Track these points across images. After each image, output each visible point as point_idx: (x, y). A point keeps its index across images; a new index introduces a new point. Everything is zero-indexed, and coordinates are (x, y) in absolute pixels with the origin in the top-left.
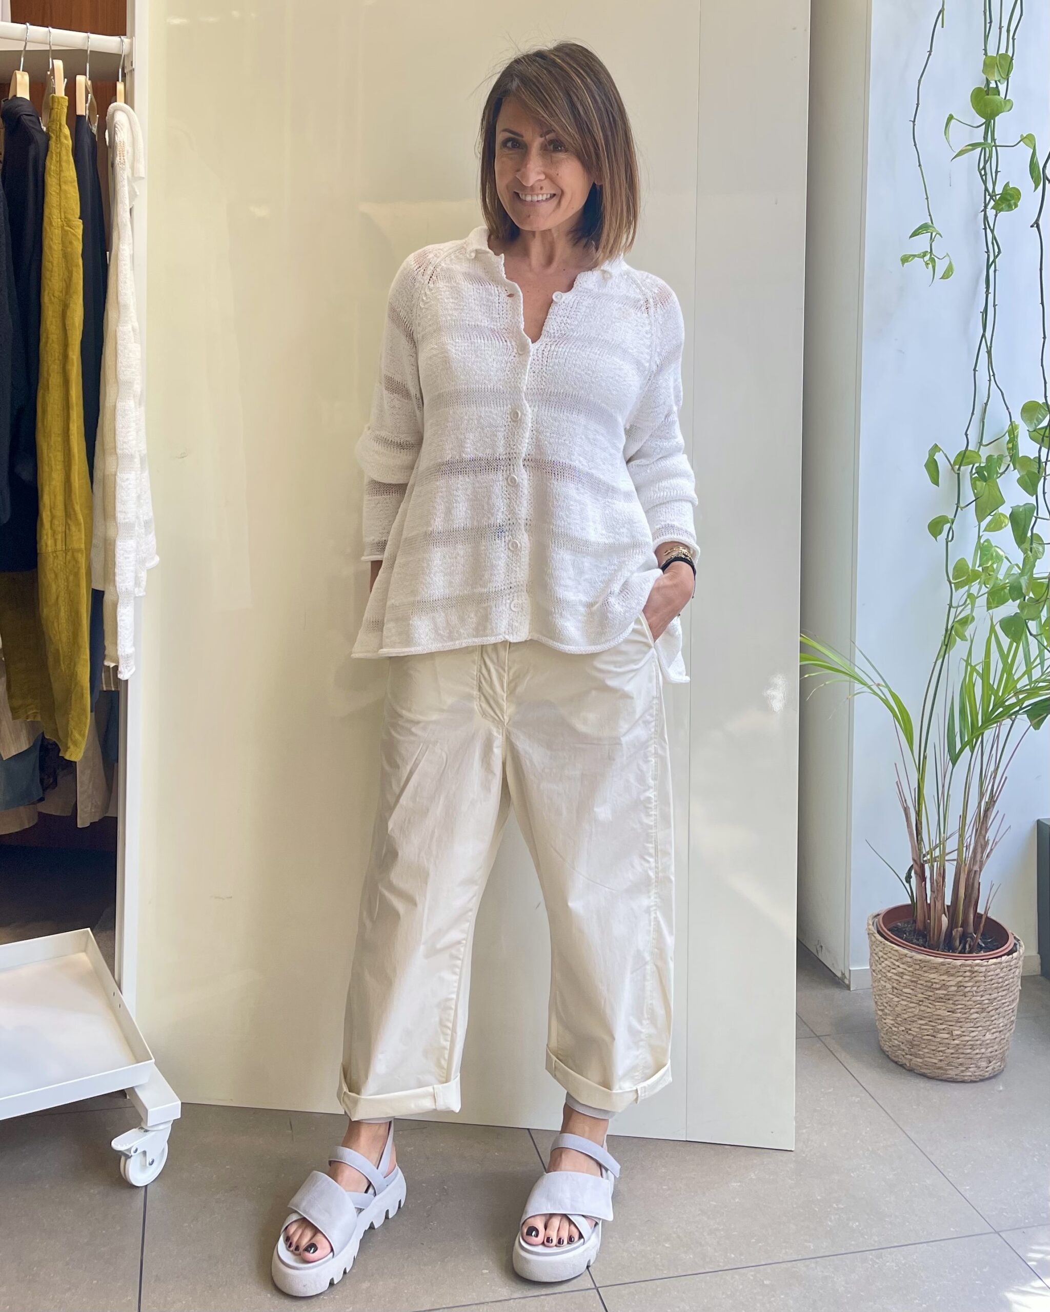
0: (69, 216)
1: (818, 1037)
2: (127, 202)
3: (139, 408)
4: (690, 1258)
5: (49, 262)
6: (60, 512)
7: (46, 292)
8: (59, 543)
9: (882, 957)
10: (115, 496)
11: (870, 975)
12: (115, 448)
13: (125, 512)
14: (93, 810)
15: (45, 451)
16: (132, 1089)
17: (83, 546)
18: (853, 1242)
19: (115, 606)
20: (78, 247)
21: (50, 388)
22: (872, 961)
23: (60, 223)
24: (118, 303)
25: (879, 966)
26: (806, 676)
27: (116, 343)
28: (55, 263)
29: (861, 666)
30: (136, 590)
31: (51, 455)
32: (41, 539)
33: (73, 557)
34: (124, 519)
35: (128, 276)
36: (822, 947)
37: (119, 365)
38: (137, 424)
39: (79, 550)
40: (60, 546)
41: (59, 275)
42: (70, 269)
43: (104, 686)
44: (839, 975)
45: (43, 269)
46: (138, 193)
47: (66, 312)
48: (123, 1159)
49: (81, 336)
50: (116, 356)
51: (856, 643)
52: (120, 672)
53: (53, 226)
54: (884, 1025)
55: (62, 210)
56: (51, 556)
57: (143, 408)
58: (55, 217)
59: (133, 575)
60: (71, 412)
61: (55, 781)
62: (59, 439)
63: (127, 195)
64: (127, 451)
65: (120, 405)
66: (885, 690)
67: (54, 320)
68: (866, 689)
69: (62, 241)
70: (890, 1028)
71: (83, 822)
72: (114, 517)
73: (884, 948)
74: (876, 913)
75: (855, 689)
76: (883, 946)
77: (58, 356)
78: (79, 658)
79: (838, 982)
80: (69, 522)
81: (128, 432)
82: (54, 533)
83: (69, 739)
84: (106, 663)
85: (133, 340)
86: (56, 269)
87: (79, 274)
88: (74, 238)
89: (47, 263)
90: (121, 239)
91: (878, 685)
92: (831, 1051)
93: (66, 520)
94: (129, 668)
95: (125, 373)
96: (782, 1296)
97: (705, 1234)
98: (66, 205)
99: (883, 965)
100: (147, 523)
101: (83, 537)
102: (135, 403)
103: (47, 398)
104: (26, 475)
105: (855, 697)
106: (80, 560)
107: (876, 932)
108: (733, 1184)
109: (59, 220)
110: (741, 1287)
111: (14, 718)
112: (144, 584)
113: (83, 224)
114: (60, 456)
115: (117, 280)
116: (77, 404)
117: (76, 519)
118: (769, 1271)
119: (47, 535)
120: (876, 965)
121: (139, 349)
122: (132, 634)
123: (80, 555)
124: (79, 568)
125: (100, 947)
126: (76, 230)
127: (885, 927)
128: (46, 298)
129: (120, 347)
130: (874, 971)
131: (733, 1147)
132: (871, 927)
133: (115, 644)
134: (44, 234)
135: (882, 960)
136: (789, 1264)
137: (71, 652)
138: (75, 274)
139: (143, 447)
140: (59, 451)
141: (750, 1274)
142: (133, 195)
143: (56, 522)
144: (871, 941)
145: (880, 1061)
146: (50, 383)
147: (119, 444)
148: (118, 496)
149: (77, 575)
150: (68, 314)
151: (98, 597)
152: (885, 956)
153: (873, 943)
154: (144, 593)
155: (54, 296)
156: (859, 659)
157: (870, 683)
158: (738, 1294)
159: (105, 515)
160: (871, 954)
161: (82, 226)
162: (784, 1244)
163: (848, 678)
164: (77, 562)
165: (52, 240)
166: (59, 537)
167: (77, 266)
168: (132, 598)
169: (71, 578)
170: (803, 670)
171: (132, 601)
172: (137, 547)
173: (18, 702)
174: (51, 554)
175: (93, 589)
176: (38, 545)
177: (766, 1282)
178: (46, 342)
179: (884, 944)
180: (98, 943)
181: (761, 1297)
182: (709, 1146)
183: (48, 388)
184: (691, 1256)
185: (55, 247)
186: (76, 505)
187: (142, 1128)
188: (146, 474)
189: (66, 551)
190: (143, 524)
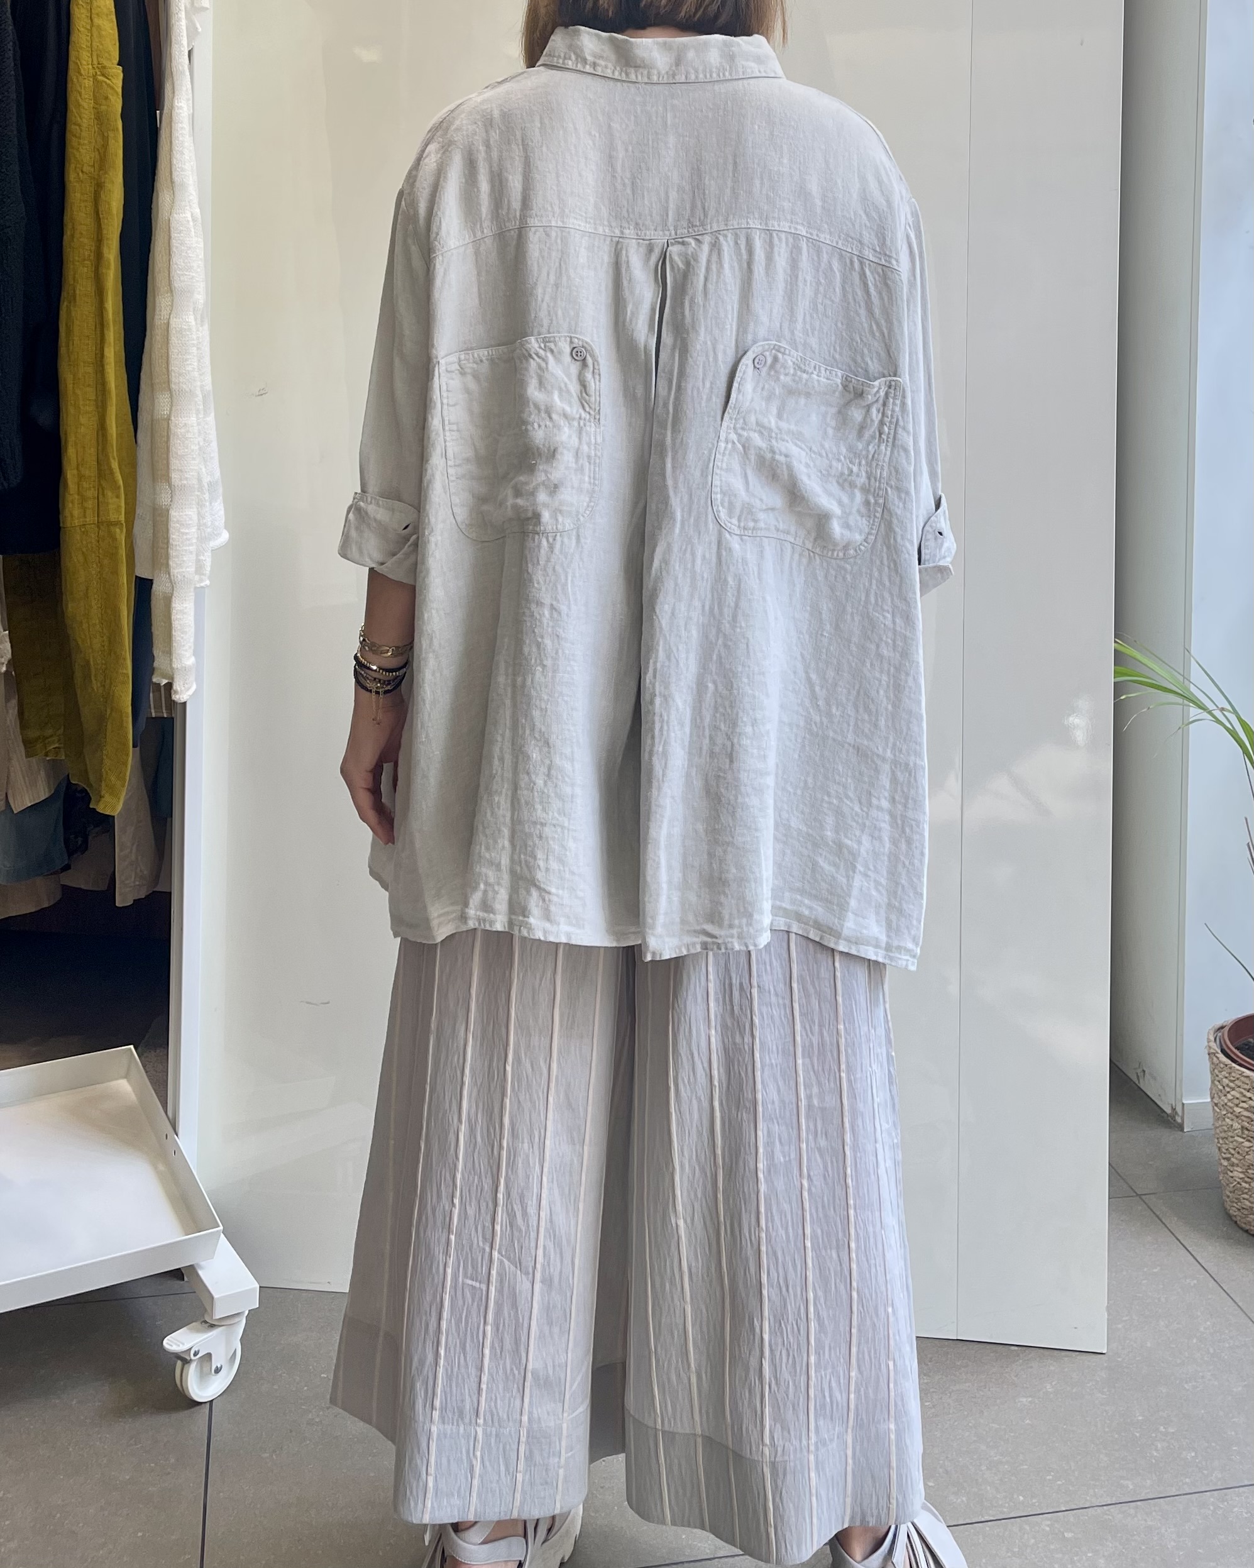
0: (106, 63)
1: (1137, 1195)
2: (185, 42)
3: (202, 326)
4: (963, 1501)
5: (75, 124)
6: (90, 471)
7: (73, 166)
8: (89, 512)
9: (1228, 1085)
10: (168, 448)
11: (1211, 1108)
12: (169, 382)
13: (181, 471)
14: (137, 883)
15: (70, 386)
16: (192, 1266)
17: (122, 518)
18: (1187, 1480)
19: (168, 600)
20: (117, 103)
21: (78, 298)
22: (1214, 1092)
23: (91, 71)
24: (172, 182)
25: (1223, 1098)
26: (1123, 697)
27: (170, 237)
28: (85, 123)
29: (1198, 684)
30: (197, 578)
31: (78, 392)
32: (64, 508)
33: (109, 532)
34: (181, 480)
35: (186, 144)
36: (1144, 1071)
37: (174, 267)
38: (198, 349)
39: (117, 523)
40: (91, 518)
41: (90, 142)
42: (106, 134)
43: (153, 711)
44: (1169, 1111)
45: (68, 135)
46: (200, 30)
47: (100, 194)
48: (179, 1363)
49: (120, 229)
50: (170, 254)
51: (1192, 652)
52: (176, 692)
53: (81, 75)
54: (1230, 1179)
55: (95, 54)
56: (79, 531)
57: (206, 327)
58: (85, 63)
59: (193, 557)
60: (106, 332)
61: (85, 842)
62: (90, 370)
63: (184, 33)
64: (184, 386)
65: (174, 323)
66: (1233, 718)
67: (82, 204)
68: (1206, 715)
69: (94, 95)
70: (1239, 1183)
71: (124, 898)
72: (168, 479)
73: (1230, 1073)
74: (1219, 1023)
75: (1191, 715)
76: (1229, 1071)
77: (90, 256)
78: (117, 672)
79: (1168, 1120)
80: (103, 483)
81: (187, 360)
82: (83, 499)
83: (103, 784)
84: (154, 680)
85: (193, 233)
86: (84, 134)
87: (117, 141)
88: (110, 91)
89: (73, 127)
90: (176, 93)
91: (1222, 709)
92: (1157, 1216)
93: (99, 481)
94: (186, 686)
95: (182, 278)
96: (1089, 1555)
97: (984, 1468)
98: (101, 47)
99: (1229, 1097)
100: (210, 484)
101: (123, 504)
102: (196, 319)
103: (73, 314)
104: (44, 419)
105: (1191, 726)
106: (118, 537)
107: (1219, 1051)
108: (1021, 1399)
109: (90, 67)
110: (1033, 1541)
111: (28, 756)
112: (208, 569)
113: (123, 72)
114: (91, 393)
115: (171, 150)
116: (114, 321)
117: (115, 482)
118: (1072, 1519)
119: (73, 502)
120: (1220, 1098)
121: (202, 245)
122: (192, 640)
123: (118, 530)
124: (116, 548)
125: (146, 1072)
126: (114, 81)
127: (1232, 1043)
128: (72, 176)
129: (174, 242)
130: (1216, 1105)
131: (1020, 1348)
132: (1212, 1044)
133: (169, 652)
134: (69, 85)
135: (1228, 1089)
136: (1099, 1510)
137: (105, 664)
138: (111, 142)
139: (208, 379)
140: (89, 386)
141: (1045, 1523)
142: (192, 33)
143: (85, 485)
144: (1213, 1063)
145: (1225, 1229)
146: (78, 292)
147: (173, 379)
148: (173, 449)
149: (113, 556)
150: (103, 196)
151: (143, 588)
152: (1232, 1085)
153: (1215, 1067)
154: (208, 582)
155: (82, 172)
156: (1196, 674)
157: (1211, 706)
158: (1029, 1550)
159: (153, 475)
160: (1213, 1082)
161: (122, 75)
162: (1092, 1482)
163: (1180, 700)
164: (115, 539)
165: (80, 94)
166: (90, 504)
167: (116, 130)
168: (192, 590)
169: (106, 562)
170: (1118, 689)
171: (192, 594)
172: (199, 520)
173: (33, 734)
174: (78, 528)
175: (136, 577)
176: (61, 517)
177: (1068, 1535)
178: (73, 236)
179: (1230, 1068)
180: (144, 1066)
181: (1060, 1556)
182: (988, 1346)
183: (75, 299)
184: (964, 1499)
185: (85, 105)
186: (112, 461)
187: (206, 1322)
188: (211, 419)
189: (99, 524)
190: (206, 486)
